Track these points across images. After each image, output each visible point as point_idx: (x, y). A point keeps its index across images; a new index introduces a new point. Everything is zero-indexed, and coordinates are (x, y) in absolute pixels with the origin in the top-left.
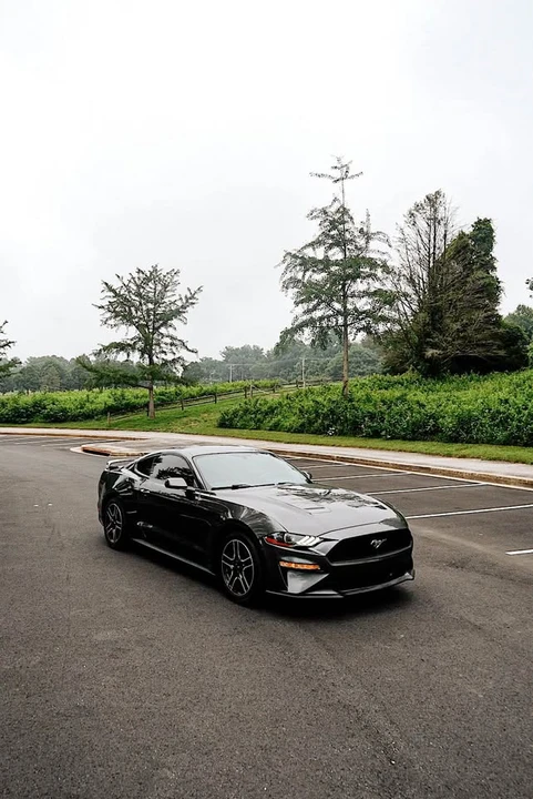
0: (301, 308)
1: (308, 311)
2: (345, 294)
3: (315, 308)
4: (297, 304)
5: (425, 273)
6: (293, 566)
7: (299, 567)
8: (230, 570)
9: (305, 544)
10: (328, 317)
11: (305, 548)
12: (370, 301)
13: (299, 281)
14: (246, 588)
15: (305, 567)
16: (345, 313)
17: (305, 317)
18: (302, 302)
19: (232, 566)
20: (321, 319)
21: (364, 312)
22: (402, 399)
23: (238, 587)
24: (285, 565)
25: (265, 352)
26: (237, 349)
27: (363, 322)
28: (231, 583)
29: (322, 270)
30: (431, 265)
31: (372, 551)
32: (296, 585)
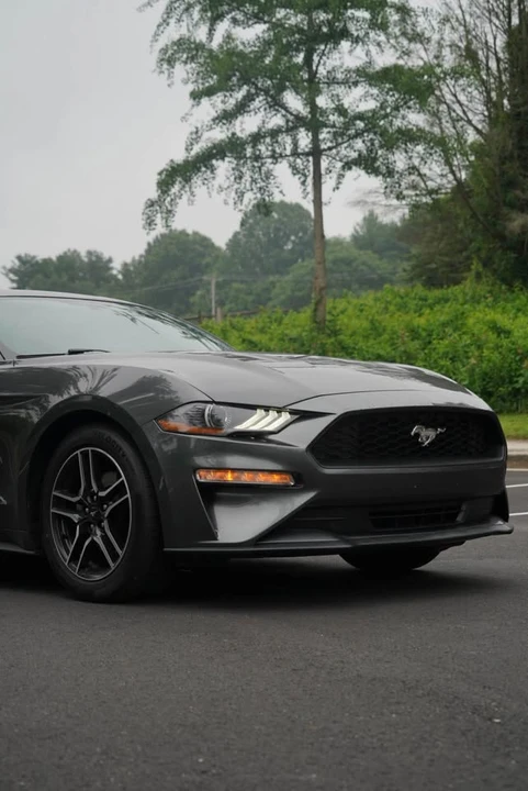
0: (209, 108)
1: (227, 117)
2: (313, 75)
3: (242, 108)
4: (196, 96)
5: (501, 41)
6: (229, 477)
7: (246, 478)
8: (71, 525)
9: (256, 428)
10: (274, 133)
11: (259, 436)
12: (375, 91)
13: (200, 47)
14: (115, 556)
15: (261, 479)
16: (314, 123)
17: (219, 134)
18: (210, 92)
19: (75, 517)
20: (256, 138)
21: (360, 116)
22: (457, 323)
23: (94, 558)
24: (211, 477)
25: (117, 266)
26: (47, 262)
27: (359, 144)
28: (74, 558)
29: (258, 18)
30: (515, 21)
31: (415, 450)
32: (238, 526)
